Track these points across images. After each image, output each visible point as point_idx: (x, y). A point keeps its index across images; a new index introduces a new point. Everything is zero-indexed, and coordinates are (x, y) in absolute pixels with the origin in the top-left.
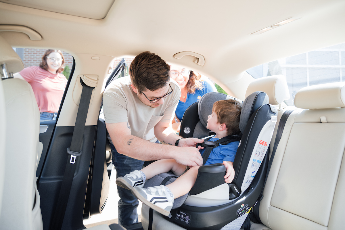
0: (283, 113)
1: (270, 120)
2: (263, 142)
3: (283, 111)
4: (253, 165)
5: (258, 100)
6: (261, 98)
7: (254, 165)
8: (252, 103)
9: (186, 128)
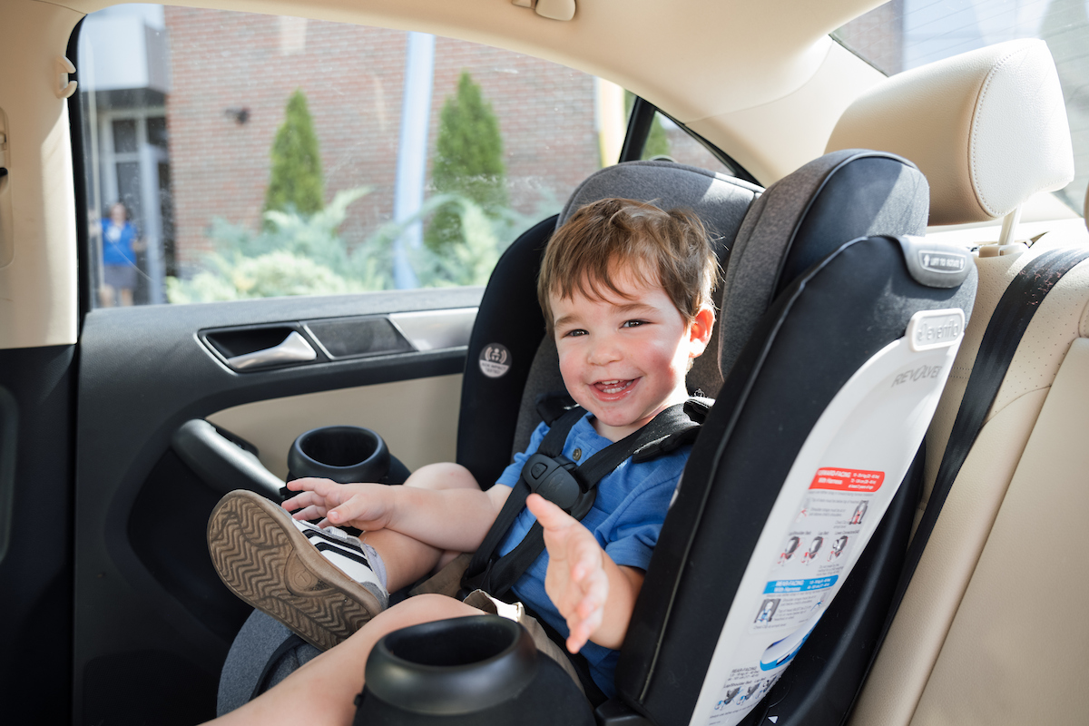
0: (1017, 267)
1: (896, 343)
2: (847, 475)
3: (1021, 259)
4: (767, 613)
5: (832, 207)
6: (862, 193)
7: (774, 610)
8: (789, 228)
9: (489, 350)
